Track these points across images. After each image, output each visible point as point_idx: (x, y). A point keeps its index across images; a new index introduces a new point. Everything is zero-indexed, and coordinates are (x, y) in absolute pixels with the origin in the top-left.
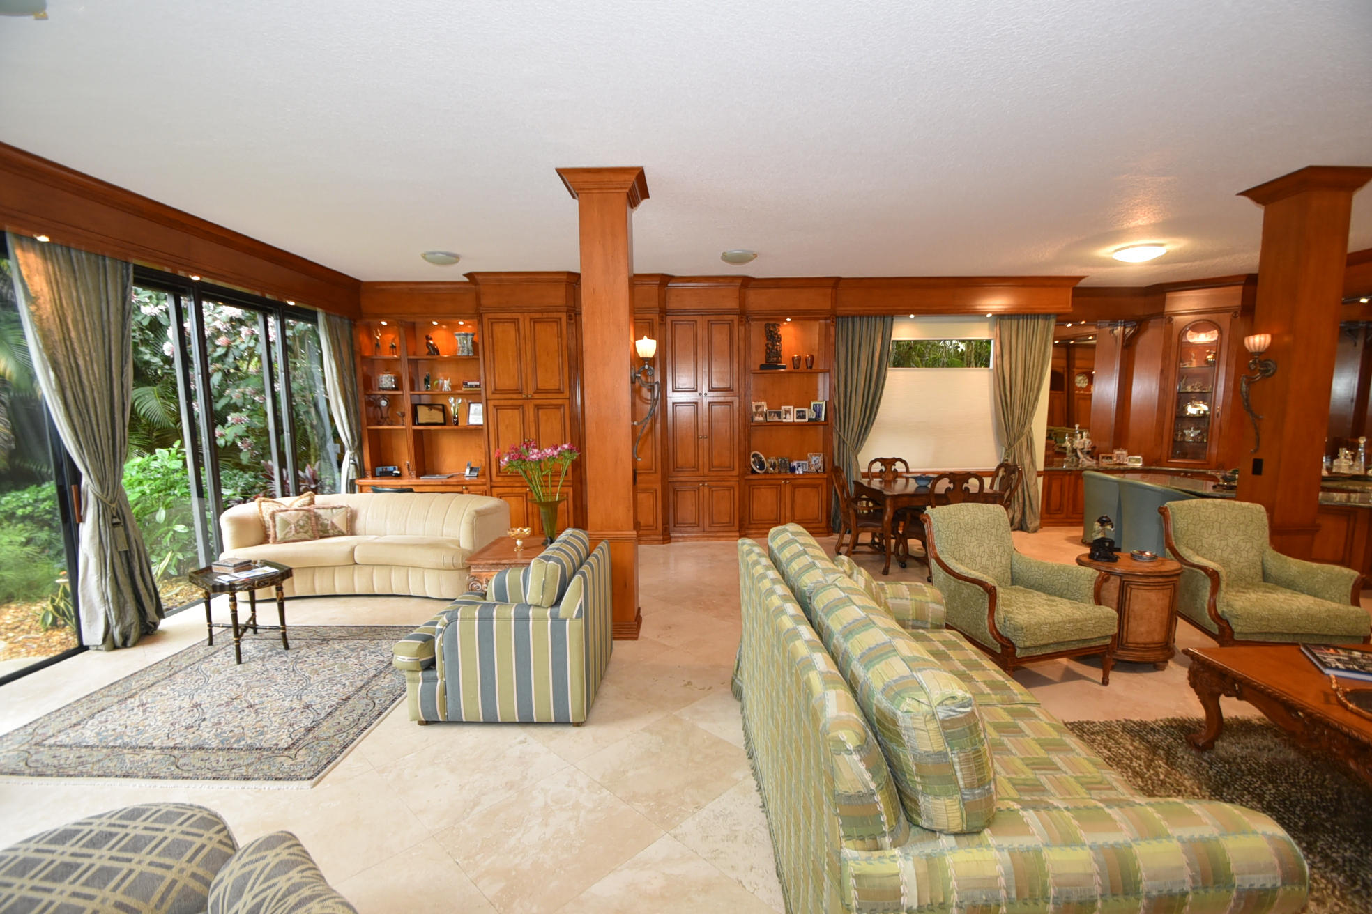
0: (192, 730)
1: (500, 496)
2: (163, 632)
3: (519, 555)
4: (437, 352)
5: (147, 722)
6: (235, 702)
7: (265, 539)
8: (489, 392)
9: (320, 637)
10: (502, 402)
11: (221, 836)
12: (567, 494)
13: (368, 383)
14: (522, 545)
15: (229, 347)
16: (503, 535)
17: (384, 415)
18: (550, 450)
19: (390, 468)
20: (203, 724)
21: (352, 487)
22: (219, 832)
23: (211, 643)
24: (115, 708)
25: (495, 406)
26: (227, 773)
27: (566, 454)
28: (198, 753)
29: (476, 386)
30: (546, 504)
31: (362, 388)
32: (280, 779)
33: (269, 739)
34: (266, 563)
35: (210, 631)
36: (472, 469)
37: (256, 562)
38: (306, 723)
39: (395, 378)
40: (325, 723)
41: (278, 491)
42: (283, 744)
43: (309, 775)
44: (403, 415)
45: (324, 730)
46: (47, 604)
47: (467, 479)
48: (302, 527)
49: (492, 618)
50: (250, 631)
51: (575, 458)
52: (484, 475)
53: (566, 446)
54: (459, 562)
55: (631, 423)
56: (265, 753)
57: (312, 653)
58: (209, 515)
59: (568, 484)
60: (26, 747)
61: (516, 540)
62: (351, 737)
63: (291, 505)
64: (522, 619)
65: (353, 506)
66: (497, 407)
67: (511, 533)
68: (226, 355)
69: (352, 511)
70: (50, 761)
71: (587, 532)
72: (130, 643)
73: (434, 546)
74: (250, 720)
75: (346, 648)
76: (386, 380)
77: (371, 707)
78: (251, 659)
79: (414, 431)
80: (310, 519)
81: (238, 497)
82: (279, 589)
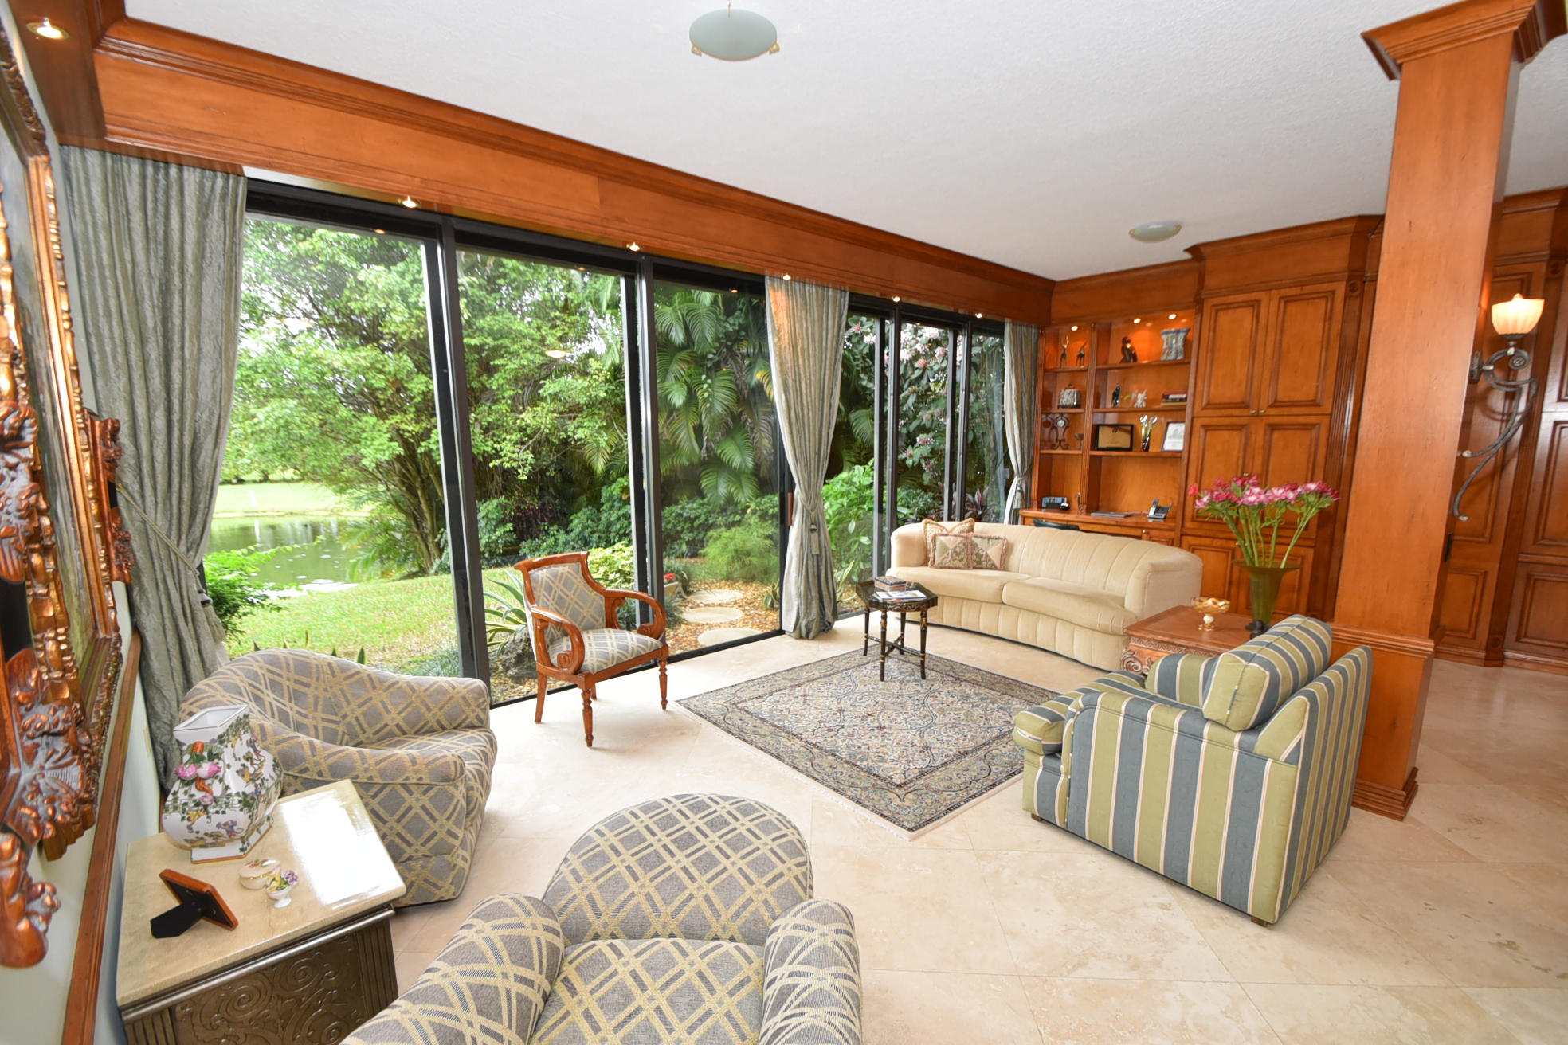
0: (832, 733)
1: (1192, 549)
2: (835, 632)
3: (1205, 637)
4: (1135, 358)
5: (804, 713)
6: (870, 719)
7: (925, 563)
8: (1198, 408)
9: (956, 674)
10: (1215, 421)
11: (798, 871)
12: (1303, 558)
13: (1047, 399)
14: (1212, 624)
15: (925, 369)
16: (1186, 604)
17: (1060, 438)
18: (1281, 491)
19: (1058, 500)
20: (841, 731)
21: (1015, 518)
22: (799, 865)
23: (865, 654)
24: (787, 691)
25: (1203, 426)
26: (846, 788)
27: (1312, 499)
28: (830, 758)
29: (1181, 400)
30: (1262, 571)
31: (1039, 406)
32: (885, 817)
33: (887, 769)
34: (918, 587)
35: (866, 642)
36: (1158, 509)
37: (910, 584)
38: (921, 765)
39: (1078, 393)
40: (937, 773)
41: (945, 515)
42: (897, 780)
43: (910, 826)
44: (1081, 437)
45: (936, 780)
46: (770, 588)
47: (1151, 521)
48: (958, 554)
49: (1144, 720)
50: (896, 652)
51: (1327, 505)
52: (1174, 517)
53: (1312, 486)
54: (1120, 625)
55: (1455, 453)
56: (879, 782)
57: (944, 690)
58: (885, 529)
59: (1309, 543)
60: (727, 704)
61: (1203, 615)
62: (958, 800)
63: (952, 530)
64: (1190, 737)
65: (1010, 539)
66: (1207, 428)
67: (1197, 603)
68: (921, 377)
69: (1008, 544)
70: (738, 722)
71: (1331, 626)
72: (811, 635)
73: (1093, 599)
74: (876, 741)
75: (977, 694)
76: (1067, 397)
77: (985, 773)
78: (893, 679)
79: (1092, 457)
80: (967, 547)
81: (914, 517)
82: (924, 616)
